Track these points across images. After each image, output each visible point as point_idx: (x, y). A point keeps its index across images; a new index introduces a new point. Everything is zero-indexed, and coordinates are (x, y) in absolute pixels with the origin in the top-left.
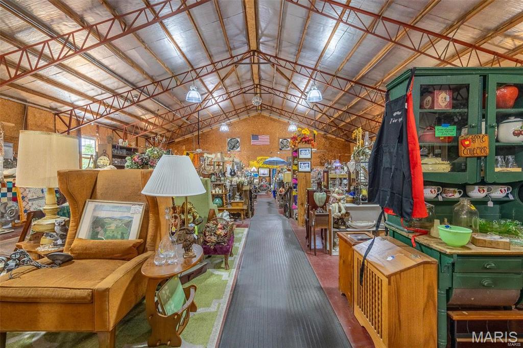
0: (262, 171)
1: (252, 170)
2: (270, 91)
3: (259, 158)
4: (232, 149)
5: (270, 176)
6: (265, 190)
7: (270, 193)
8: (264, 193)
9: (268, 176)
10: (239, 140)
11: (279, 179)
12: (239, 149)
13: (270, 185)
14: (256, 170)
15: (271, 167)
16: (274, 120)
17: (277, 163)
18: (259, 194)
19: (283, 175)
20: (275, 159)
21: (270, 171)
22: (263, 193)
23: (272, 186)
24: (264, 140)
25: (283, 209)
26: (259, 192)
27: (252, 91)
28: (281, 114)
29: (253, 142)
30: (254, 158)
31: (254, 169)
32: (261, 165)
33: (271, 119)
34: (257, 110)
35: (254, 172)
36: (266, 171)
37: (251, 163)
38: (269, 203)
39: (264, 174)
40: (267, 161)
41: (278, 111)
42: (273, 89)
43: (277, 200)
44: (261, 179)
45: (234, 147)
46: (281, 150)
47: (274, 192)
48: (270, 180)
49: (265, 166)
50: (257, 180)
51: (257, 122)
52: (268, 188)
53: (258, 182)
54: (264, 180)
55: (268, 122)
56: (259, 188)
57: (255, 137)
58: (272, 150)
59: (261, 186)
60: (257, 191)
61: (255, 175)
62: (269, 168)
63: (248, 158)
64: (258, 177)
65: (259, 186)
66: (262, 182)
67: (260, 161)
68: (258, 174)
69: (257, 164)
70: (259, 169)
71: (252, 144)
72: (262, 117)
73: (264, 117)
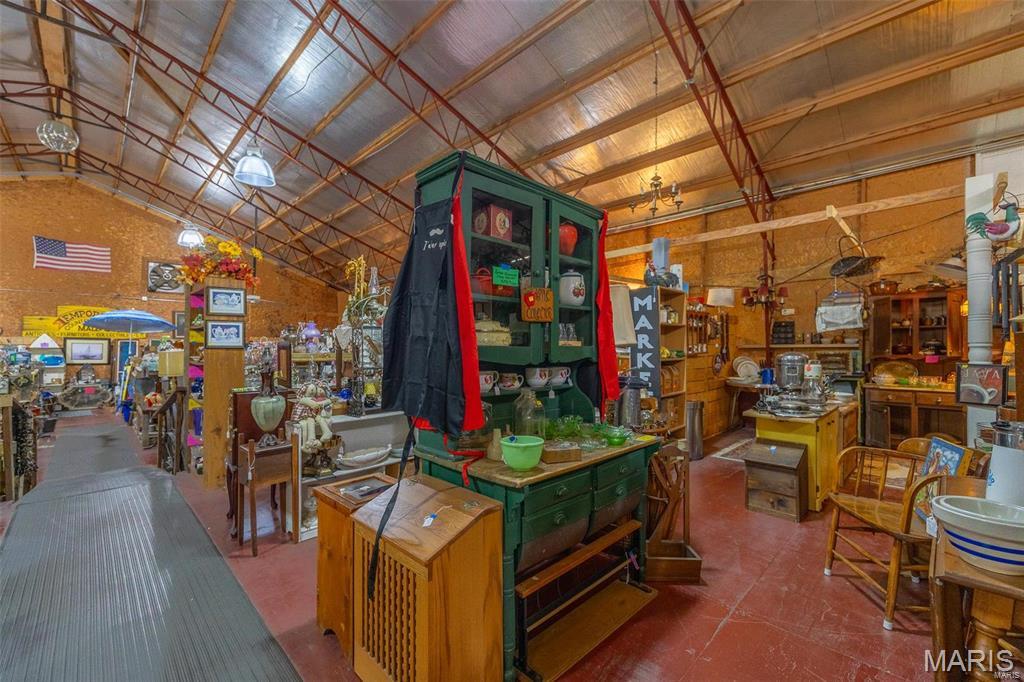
0: (77, 348)
1: (36, 344)
2: (112, 120)
3: (63, 310)
5: (110, 362)
6: (90, 403)
7: (112, 409)
8: (89, 413)
9: (105, 361)
11: (145, 370)
13: (112, 386)
14: (53, 344)
15: (115, 335)
17: (138, 325)
18: (66, 415)
19: (157, 358)
20: (131, 313)
21: (111, 348)
22: (87, 411)
23: (118, 390)
24: (92, 258)
25: (156, 451)
26: (65, 409)
28: (154, 198)
29: (38, 259)
30: (51, 310)
31: (43, 340)
32: (75, 329)
33: (120, 205)
35: (44, 349)
36: (99, 349)
37: (32, 321)
38: (107, 440)
39: (87, 358)
40: (102, 320)
41: (142, 185)
42: (123, 119)
43: (135, 426)
44: (75, 370)
46: (152, 291)
47: (127, 407)
48: (112, 373)
49: (92, 333)
50: (56, 376)
51: (59, 203)
52: (105, 395)
53: (59, 381)
54: (88, 377)
55: (107, 209)
56: (66, 399)
57: (52, 245)
58: (118, 289)
59: (75, 392)
60: (60, 408)
61: (46, 359)
62: (109, 340)
63: (20, 307)
64: (63, 365)
65: (66, 391)
66: (79, 379)
67: (70, 317)
68: (62, 356)
69: (57, 326)
70: (69, 342)
71: (35, 264)
72: (82, 192)
73: (91, 192)
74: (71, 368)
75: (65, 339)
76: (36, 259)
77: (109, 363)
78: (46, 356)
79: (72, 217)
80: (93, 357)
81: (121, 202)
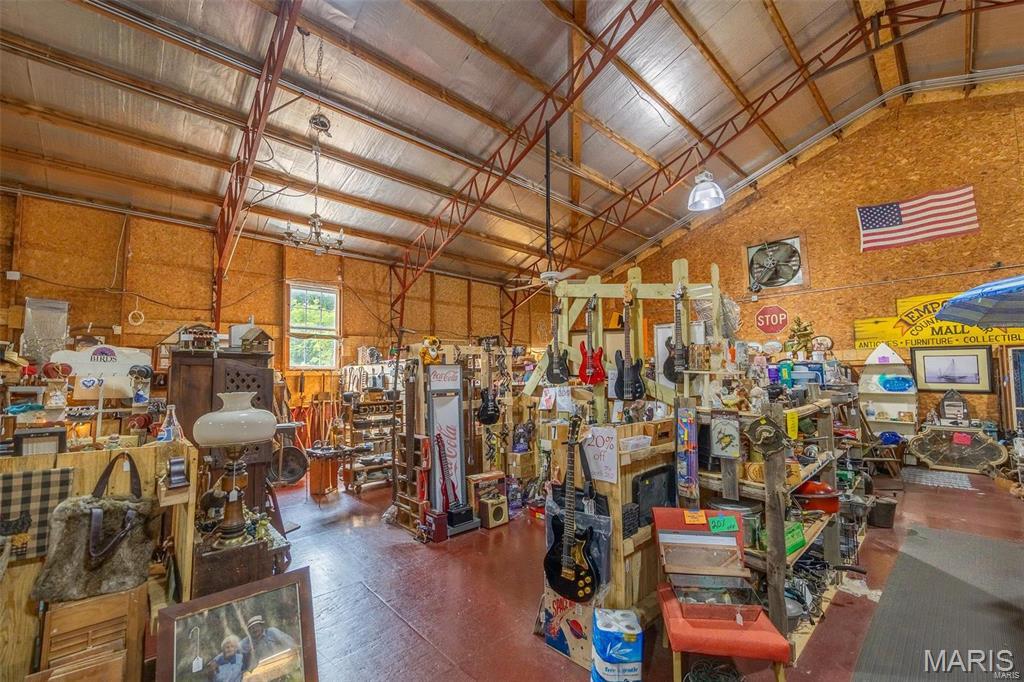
0: (933, 365)
1: (873, 359)
3: (905, 305)
4: (768, 283)
5: (995, 388)
9: (984, 385)
10: (797, 245)
12: (798, 280)
14: (895, 359)
15: (998, 336)
16: (1006, 102)
18: (928, 479)
21: (993, 363)
24: (941, 213)
26: (921, 465)
29: (866, 238)
30: (887, 307)
31: (882, 352)
32: (926, 333)
33: (981, 105)
35: (884, 365)
36: (971, 365)
37: (866, 328)
39: (951, 380)
44: (931, 402)
45: (777, 273)
48: (1003, 410)
49: (957, 339)
50: (904, 407)
51: (885, 150)
52: (992, 452)
53: (911, 415)
54: (954, 411)
55: (960, 124)
56: (922, 447)
57: (881, 213)
58: (997, 255)
59: (936, 438)
60: (914, 461)
61: (888, 381)
62: (989, 348)
63: (849, 309)
64: (912, 391)
65: (921, 435)
66: (941, 415)
67: (916, 314)
68: (910, 376)
69: (898, 331)
70: (919, 354)
71: (863, 246)
72: (915, 117)
73: (930, 110)
74: (927, 399)
75: (912, 351)
76: (863, 239)
77: (992, 391)
78: (888, 377)
79: (904, 161)
80: (962, 379)
81: (985, 100)
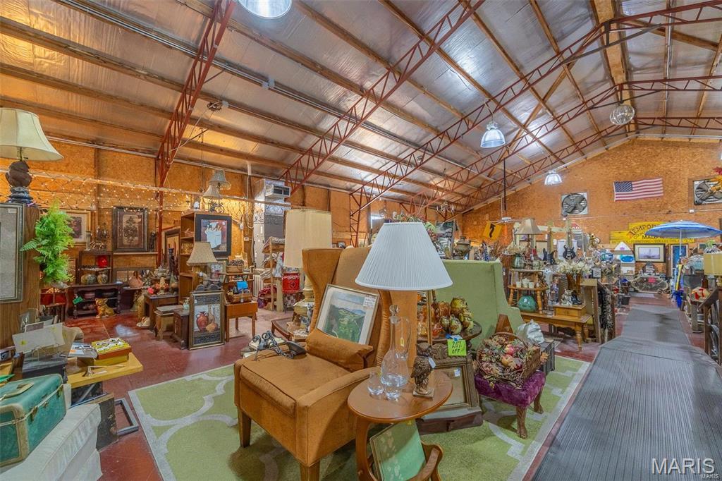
0: (642, 251)
1: (618, 248)
2: (657, 86)
3: (633, 226)
4: (571, 212)
5: (666, 260)
6: (652, 289)
7: (668, 296)
8: (652, 296)
9: (662, 259)
10: (585, 195)
11: (691, 268)
12: (585, 212)
13: (668, 278)
14: (627, 248)
15: (668, 241)
16: (677, 145)
17: (686, 232)
18: (638, 295)
19: (702, 259)
20: (680, 224)
21: (666, 250)
22: (650, 295)
23: (672, 282)
24: (649, 188)
25: (703, 336)
26: (636, 291)
27: (612, 99)
28: (695, 128)
29: (617, 195)
30: (624, 226)
31: (622, 245)
32: (640, 238)
33: (667, 144)
34: (626, 133)
35: (622, 251)
36: (657, 251)
37: (615, 235)
38: (663, 318)
39: (649, 257)
40: (657, 231)
41: (684, 122)
42: (665, 80)
43: (686, 312)
44: (641, 265)
45: (575, 208)
46: (697, 204)
47: (679, 295)
48: (668, 269)
49: (652, 240)
50: (630, 269)
51: (627, 157)
52: (663, 285)
53: (632, 271)
54: (649, 269)
55: (659, 151)
56: (636, 285)
57: (624, 185)
58: (669, 207)
59: (642, 281)
60: (632, 290)
61: (624, 258)
62: (664, 245)
63: (608, 226)
64: (633, 262)
65: (636, 279)
66: (644, 272)
67: (636, 230)
68: (632, 256)
69: (629, 236)
70: (636, 246)
71: (615, 199)
72: (641, 145)
73: (647, 143)
74: (639, 265)
75: (634, 245)
76: (616, 196)
77: (665, 262)
78: (624, 256)
79: (635, 164)
80: (653, 257)
81: (669, 142)
